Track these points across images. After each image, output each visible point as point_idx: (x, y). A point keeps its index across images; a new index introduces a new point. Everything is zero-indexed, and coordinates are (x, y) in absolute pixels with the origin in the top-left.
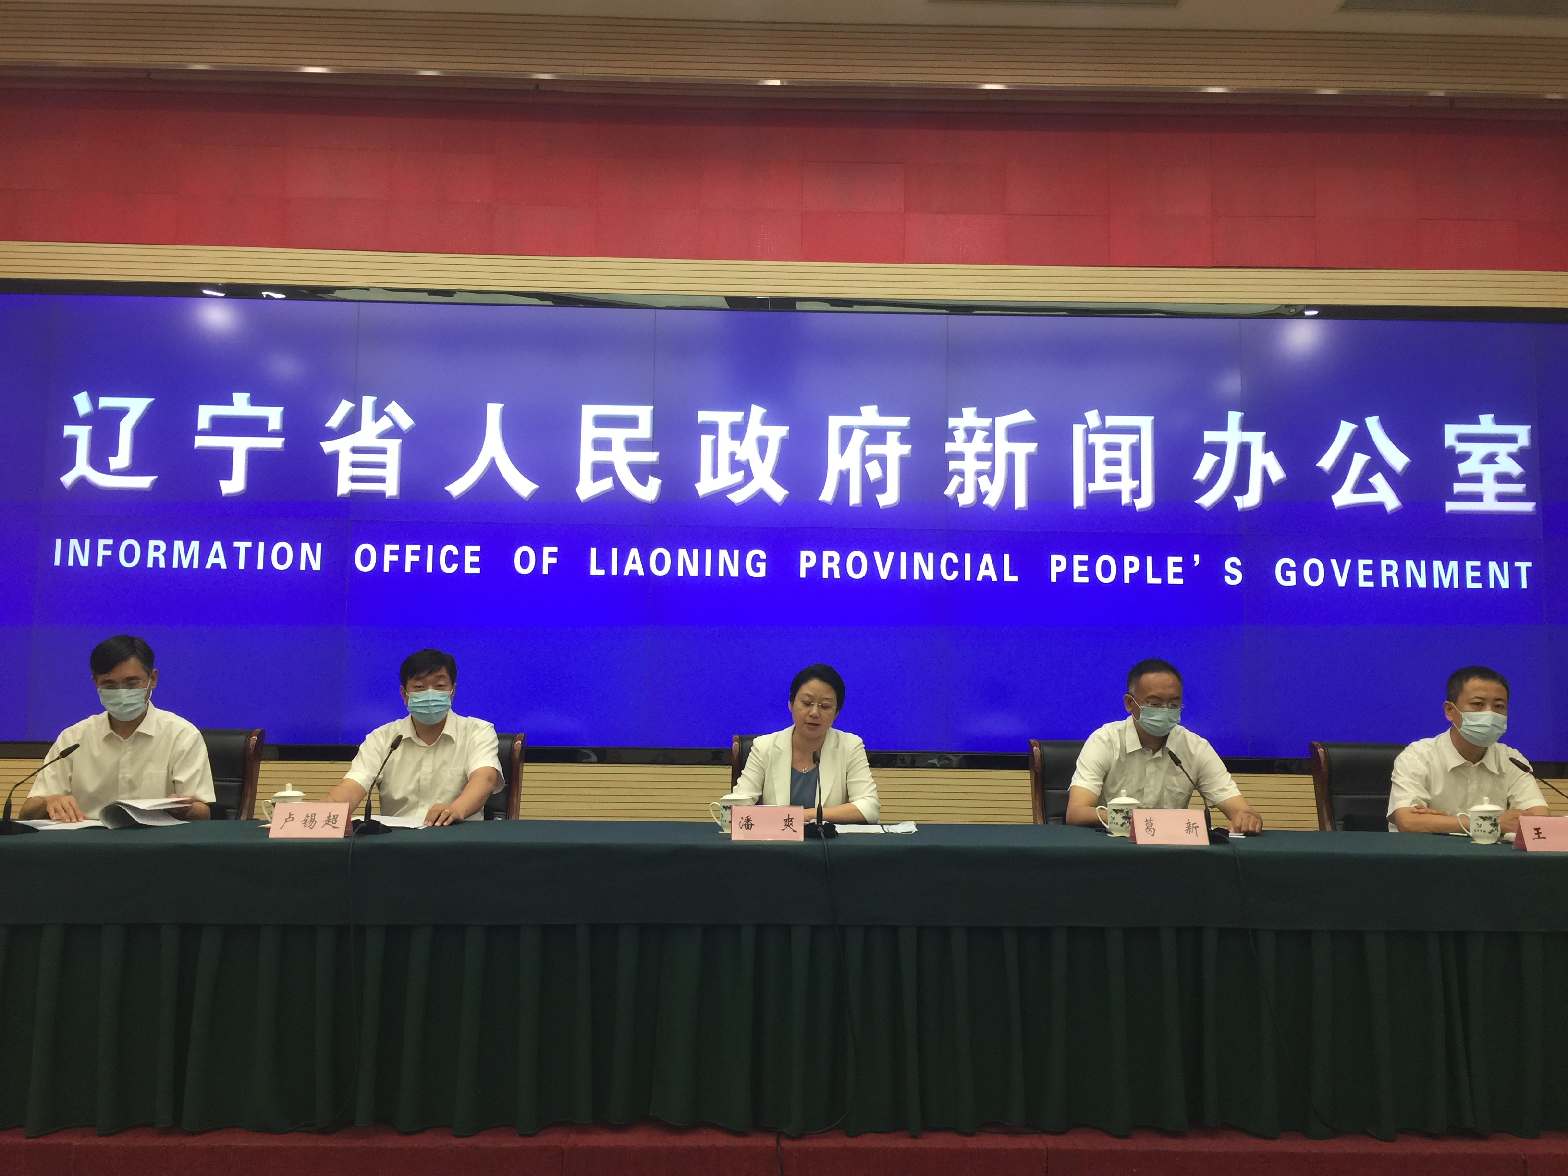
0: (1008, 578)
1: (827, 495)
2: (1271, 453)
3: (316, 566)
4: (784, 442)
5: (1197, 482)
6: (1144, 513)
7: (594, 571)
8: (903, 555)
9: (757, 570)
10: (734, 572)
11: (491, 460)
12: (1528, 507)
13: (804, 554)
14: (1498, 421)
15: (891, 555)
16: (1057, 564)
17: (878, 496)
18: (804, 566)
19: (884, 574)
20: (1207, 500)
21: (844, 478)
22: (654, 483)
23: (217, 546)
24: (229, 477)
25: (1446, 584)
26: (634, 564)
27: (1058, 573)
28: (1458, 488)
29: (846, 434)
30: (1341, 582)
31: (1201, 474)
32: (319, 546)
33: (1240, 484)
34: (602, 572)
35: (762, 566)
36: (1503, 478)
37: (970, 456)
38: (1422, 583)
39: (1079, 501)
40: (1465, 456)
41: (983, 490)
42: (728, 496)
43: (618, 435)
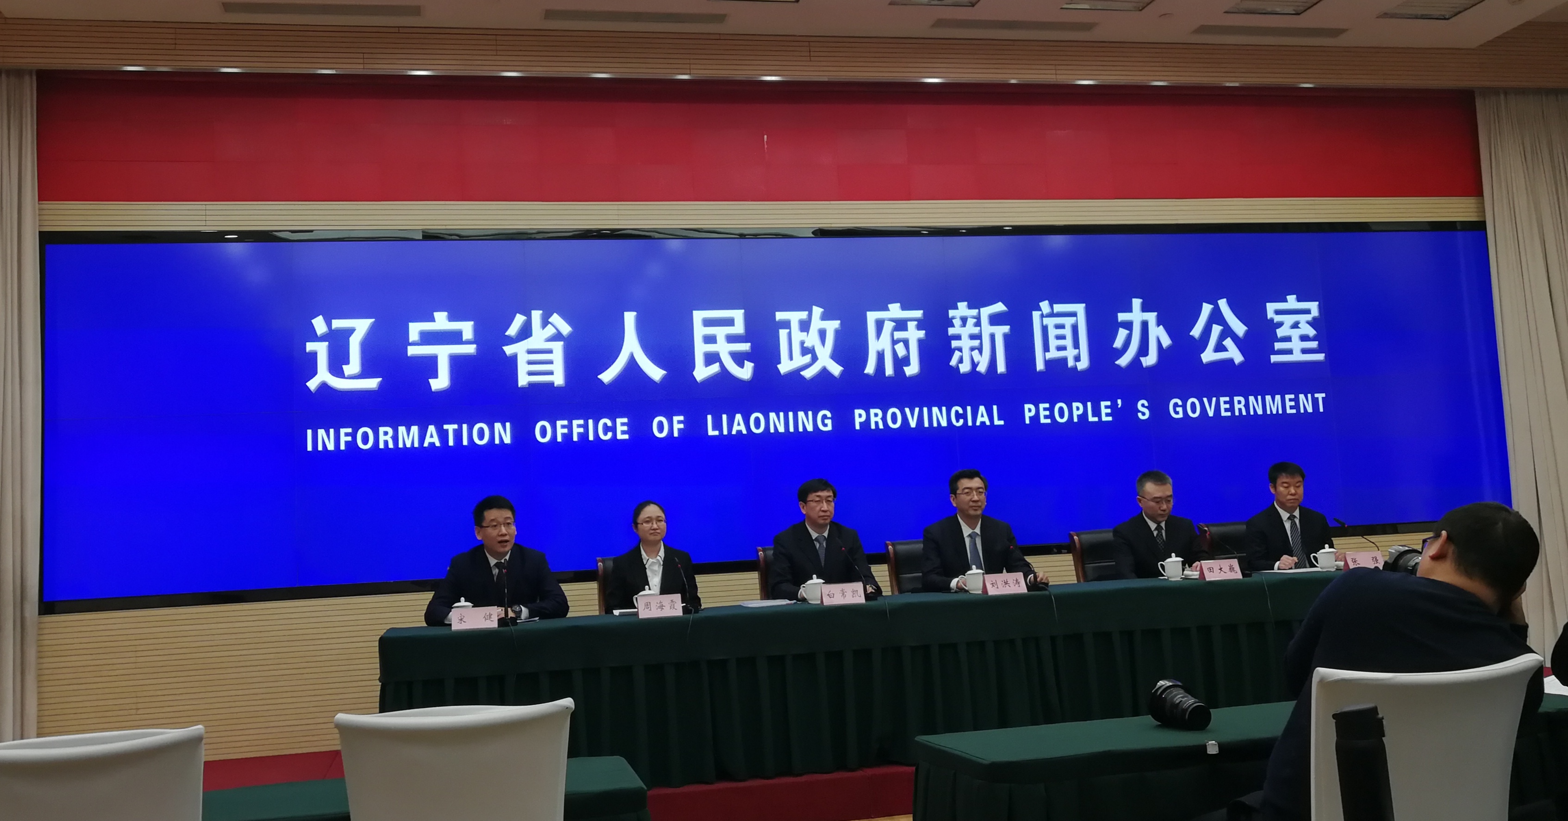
0: (997, 422)
1: (870, 369)
2: (1161, 327)
3: (507, 440)
4: (837, 332)
5: (1116, 349)
6: (1084, 372)
7: (712, 432)
8: (925, 410)
9: (825, 425)
10: (810, 428)
11: (630, 354)
12: (1320, 357)
13: (857, 412)
14: (1299, 300)
15: (917, 410)
16: (1029, 411)
17: (905, 368)
18: (858, 421)
19: (913, 424)
20: (1124, 361)
21: (881, 356)
22: (749, 366)
23: (432, 429)
24: (436, 376)
25: (1274, 412)
26: (739, 425)
27: (1030, 418)
28: (1278, 346)
29: (880, 324)
30: (1211, 413)
31: (1118, 343)
32: (508, 425)
33: (1143, 350)
34: (716, 433)
35: (829, 422)
36: (1304, 338)
37: (965, 337)
38: (1260, 412)
39: (1040, 366)
40: (1280, 324)
41: (976, 361)
42: (802, 373)
43: (720, 332)
